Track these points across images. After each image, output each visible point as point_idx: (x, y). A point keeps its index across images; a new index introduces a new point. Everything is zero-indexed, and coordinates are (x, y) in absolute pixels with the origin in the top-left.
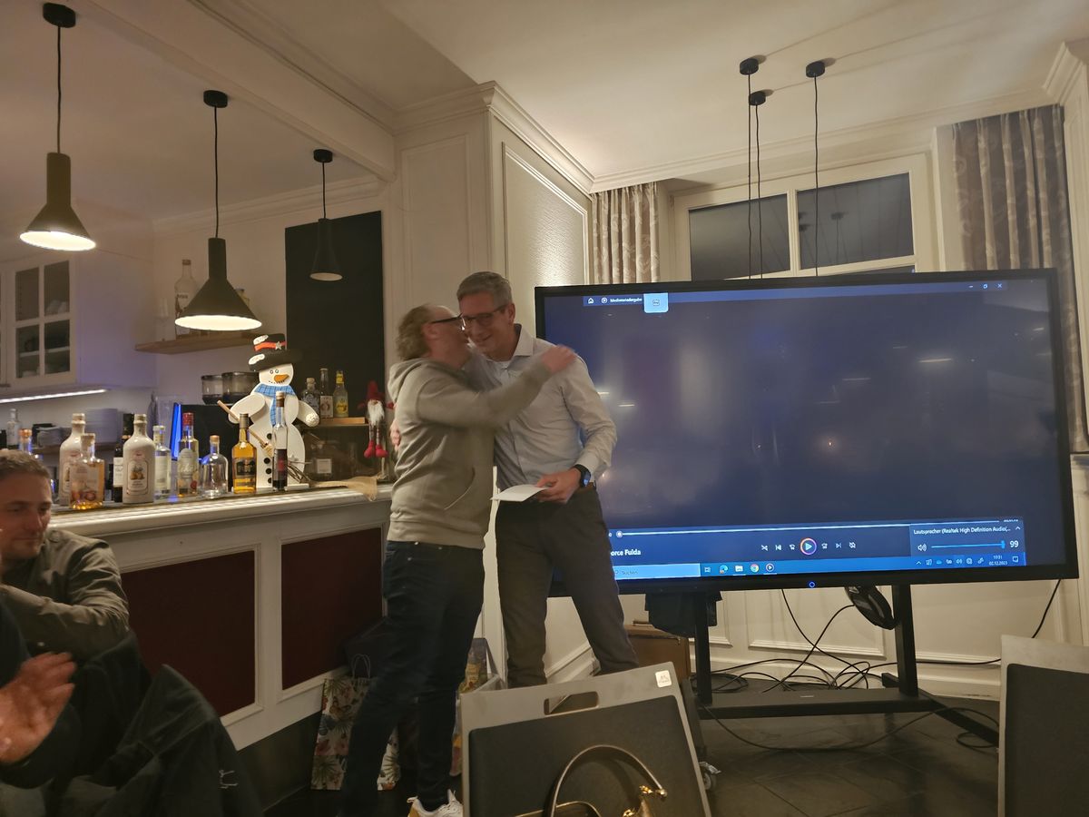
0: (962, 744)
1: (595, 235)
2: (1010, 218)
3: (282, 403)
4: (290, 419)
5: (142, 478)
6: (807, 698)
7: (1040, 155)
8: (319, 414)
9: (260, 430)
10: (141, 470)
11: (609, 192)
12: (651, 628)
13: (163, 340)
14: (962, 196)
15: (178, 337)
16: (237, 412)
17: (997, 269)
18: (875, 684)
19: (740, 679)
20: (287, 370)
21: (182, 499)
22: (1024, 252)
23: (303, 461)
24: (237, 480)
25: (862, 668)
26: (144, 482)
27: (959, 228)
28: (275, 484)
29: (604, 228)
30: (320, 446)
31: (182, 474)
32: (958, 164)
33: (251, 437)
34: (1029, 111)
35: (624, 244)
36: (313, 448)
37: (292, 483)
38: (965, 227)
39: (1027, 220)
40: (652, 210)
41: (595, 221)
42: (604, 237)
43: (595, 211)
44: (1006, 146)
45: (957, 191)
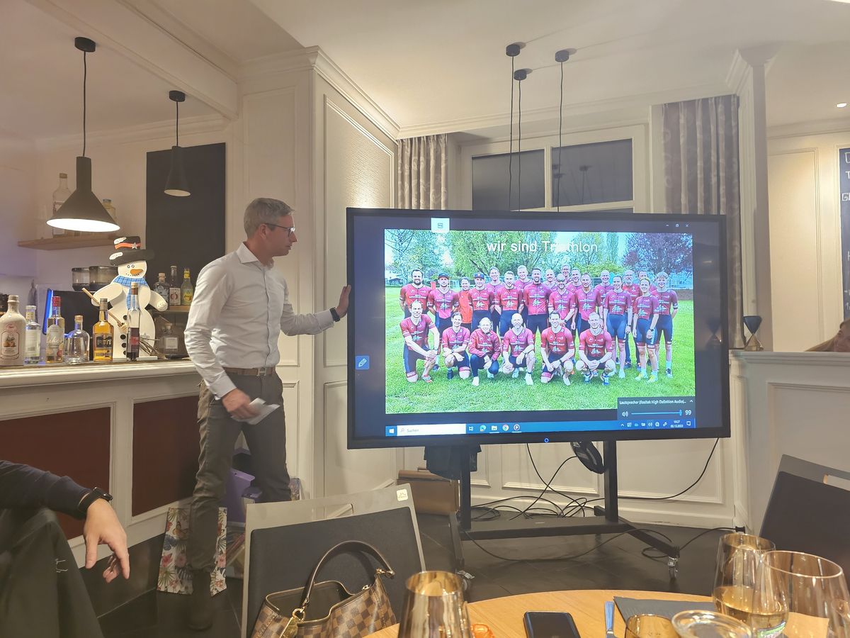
0: (646, 556)
1: (400, 172)
2: (699, 176)
3: (136, 291)
4: (143, 305)
5: (14, 346)
6: (540, 524)
7: (721, 132)
8: (168, 302)
9: (117, 313)
10: (13, 339)
11: (411, 139)
12: (428, 473)
13: (42, 238)
14: (666, 158)
15: (55, 236)
16: (98, 297)
17: (688, 213)
18: (590, 514)
19: (493, 511)
20: (142, 266)
21: (48, 365)
22: (707, 202)
23: (154, 338)
24: (97, 351)
25: (580, 502)
26: (15, 349)
27: (663, 182)
28: (129, 355)
29: (407, 167)
30: (169, 327)
31: (50, 345)
32: (665, 134)
33: (109, 317)
34: (715, 98)
35: (421, 181)
36: (163, 328)
37: (142, 355)
38: (668, 181)
39: (710, 178)
40: (443, 155)
41: (400, 161)
42: (407, 173)
43: (400, 153)
44: (699, 123)
45: (663, 154)
